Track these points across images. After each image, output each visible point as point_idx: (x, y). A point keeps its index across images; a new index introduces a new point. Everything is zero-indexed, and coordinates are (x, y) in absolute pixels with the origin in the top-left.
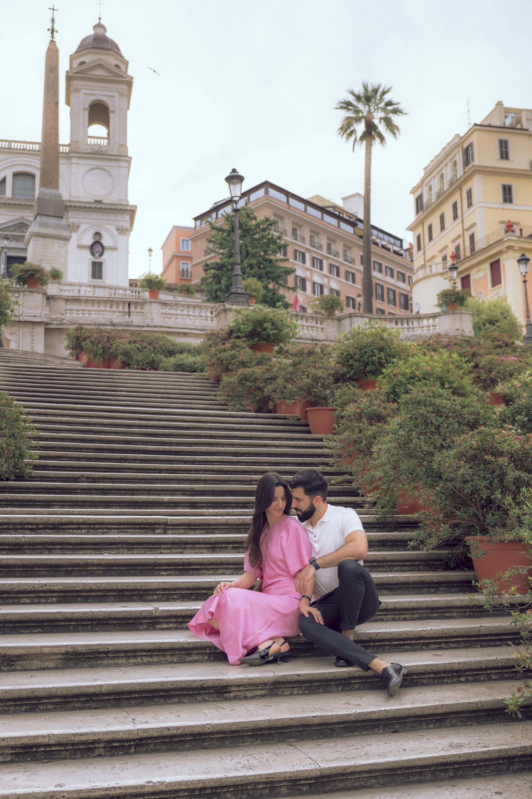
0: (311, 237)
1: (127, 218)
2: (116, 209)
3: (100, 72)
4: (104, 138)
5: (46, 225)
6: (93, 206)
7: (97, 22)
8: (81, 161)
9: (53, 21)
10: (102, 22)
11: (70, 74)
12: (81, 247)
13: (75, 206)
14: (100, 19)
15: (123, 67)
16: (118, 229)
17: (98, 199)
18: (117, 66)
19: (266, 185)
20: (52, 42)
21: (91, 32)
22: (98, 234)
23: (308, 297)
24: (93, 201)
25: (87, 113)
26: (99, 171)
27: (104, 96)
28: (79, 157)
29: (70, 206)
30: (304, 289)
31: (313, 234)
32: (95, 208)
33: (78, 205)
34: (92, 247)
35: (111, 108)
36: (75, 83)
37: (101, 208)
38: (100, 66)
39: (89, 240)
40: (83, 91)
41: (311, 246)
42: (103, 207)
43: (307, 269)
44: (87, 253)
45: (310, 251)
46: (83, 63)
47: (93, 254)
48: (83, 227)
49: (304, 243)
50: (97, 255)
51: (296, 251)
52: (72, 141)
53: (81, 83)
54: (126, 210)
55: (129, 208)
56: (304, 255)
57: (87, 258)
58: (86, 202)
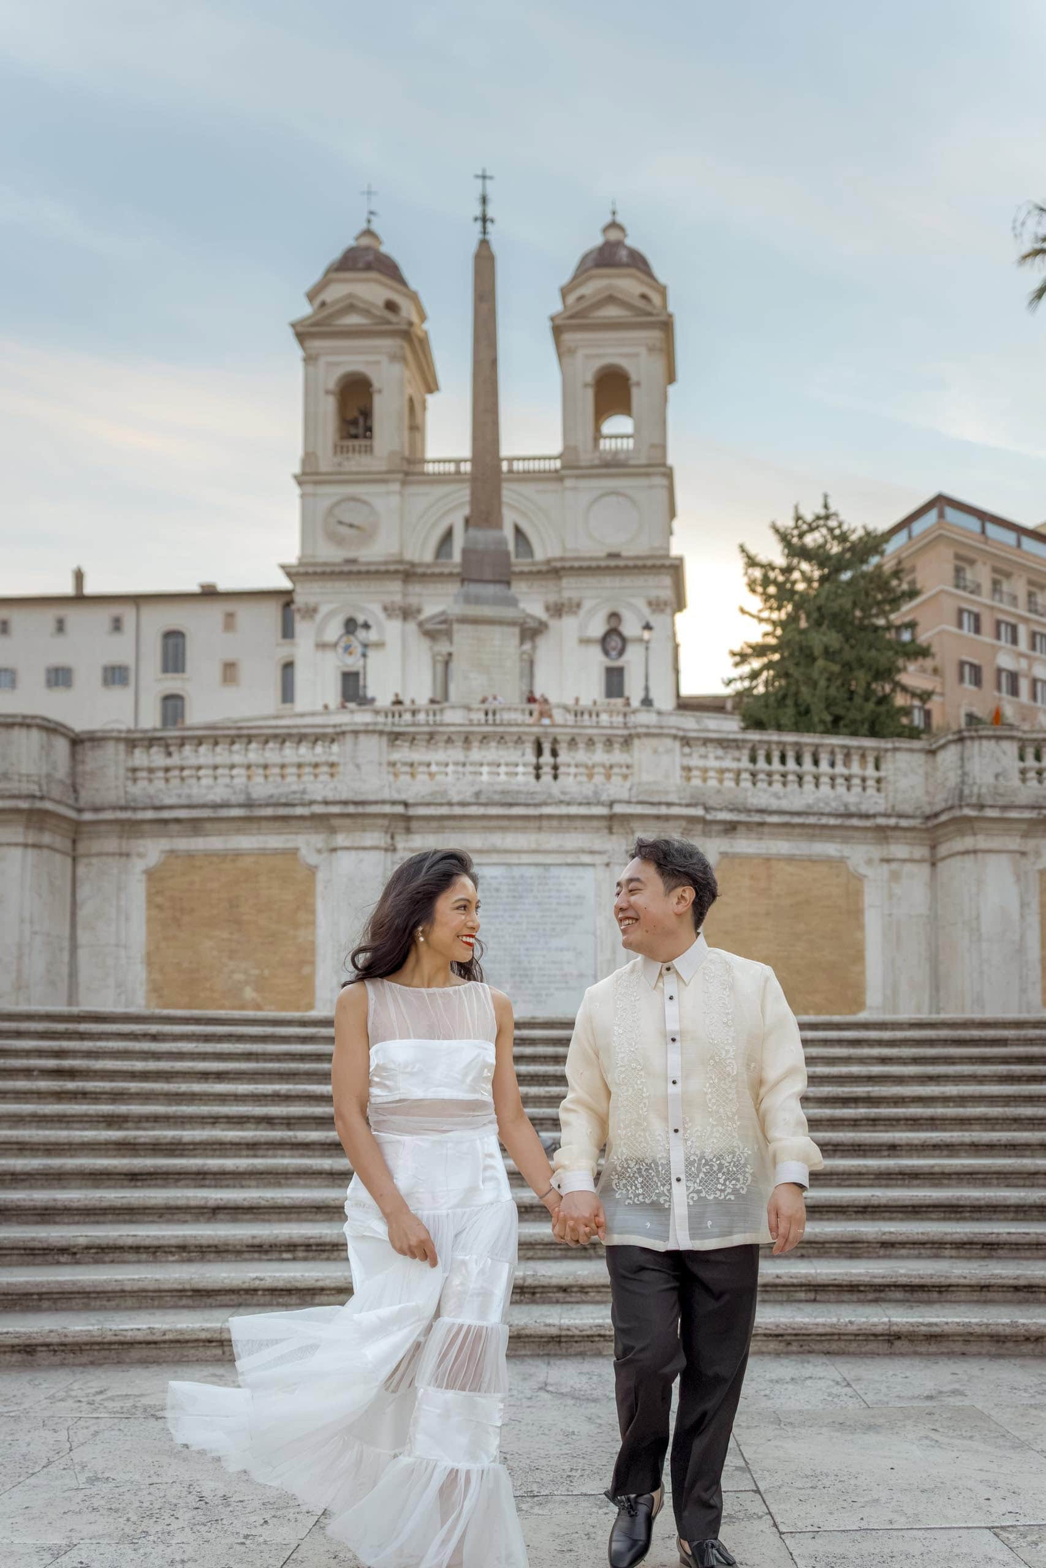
0: (1030, 595)
1: (667, 580)
2: (644, 567)
3: (612, 312)
4: (628, 437)
5: (477, 600)
6: (603, 564)
7: (608, 219)
8: (583, 483)
9: (484, 200)
10: (620, 219)
11: (559, 322)
12: (585, 641)
13: (572, 568)
14: (614, 213)
15: (656, 299)
16: (650, 604)
17: (614, 550)
18: (644, 297)
19: (940, 502)
20: (484, 243)
21: (598, 240)
22: (614, 616)
23: (1022, 706)
24: (603, 554)
25: (590, 394)
26: (613, 499)
27: (621, 355)
28: (578, 477)
29: (563, 568)
30: (1014, 691)
31: (1033, 589)
32: (608, 568)
33: (576, 564)
34: (604, 641)
35: (634, 377)
36: (567, 337)
37: (617, 567)
38: (611, 299)
39: (597, 628)
40: (580, 353)
41: (1030, 611)
42: (621, 563)
43: (1021, 655)
44: (596, 652)
45: (1026, 620)
46: (581, 298)
47: (606, 653)
48: (587, 605)
49: (1016, 605)
50: (614, 653)
51: (998, 623)
52: (567, 448)
53: (579, 336)
54: (663, 566)
55: (667, 563)
56: (1014, 629)
57: (596, 661)
58: (591, 559)
